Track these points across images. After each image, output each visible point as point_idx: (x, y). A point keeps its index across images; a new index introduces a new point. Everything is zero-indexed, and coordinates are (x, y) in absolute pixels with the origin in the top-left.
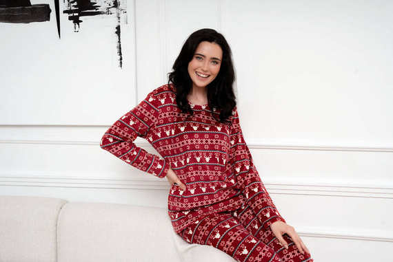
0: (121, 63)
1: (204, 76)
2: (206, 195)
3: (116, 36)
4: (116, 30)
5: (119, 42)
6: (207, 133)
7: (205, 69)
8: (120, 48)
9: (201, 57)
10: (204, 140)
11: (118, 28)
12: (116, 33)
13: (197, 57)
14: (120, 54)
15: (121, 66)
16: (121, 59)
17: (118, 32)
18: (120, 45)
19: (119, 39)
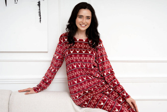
0: (40, 20)
1: (84, 26)
2: (86, 81)
3: (38, 7)
4: (38, 4)
5: (40, 10)
6: (83, 54)
7: (84, 22)
8: (40, 13)
9: (81, 17)
10: (82, 58)
11: (39, 3)
12: (38, 5)
13: (79, 17)
14: (40, 16)
15: (40, 22)
16: (40, 18)
17: (39, 5)
18: (40, 11)
19: (40, 8)
